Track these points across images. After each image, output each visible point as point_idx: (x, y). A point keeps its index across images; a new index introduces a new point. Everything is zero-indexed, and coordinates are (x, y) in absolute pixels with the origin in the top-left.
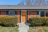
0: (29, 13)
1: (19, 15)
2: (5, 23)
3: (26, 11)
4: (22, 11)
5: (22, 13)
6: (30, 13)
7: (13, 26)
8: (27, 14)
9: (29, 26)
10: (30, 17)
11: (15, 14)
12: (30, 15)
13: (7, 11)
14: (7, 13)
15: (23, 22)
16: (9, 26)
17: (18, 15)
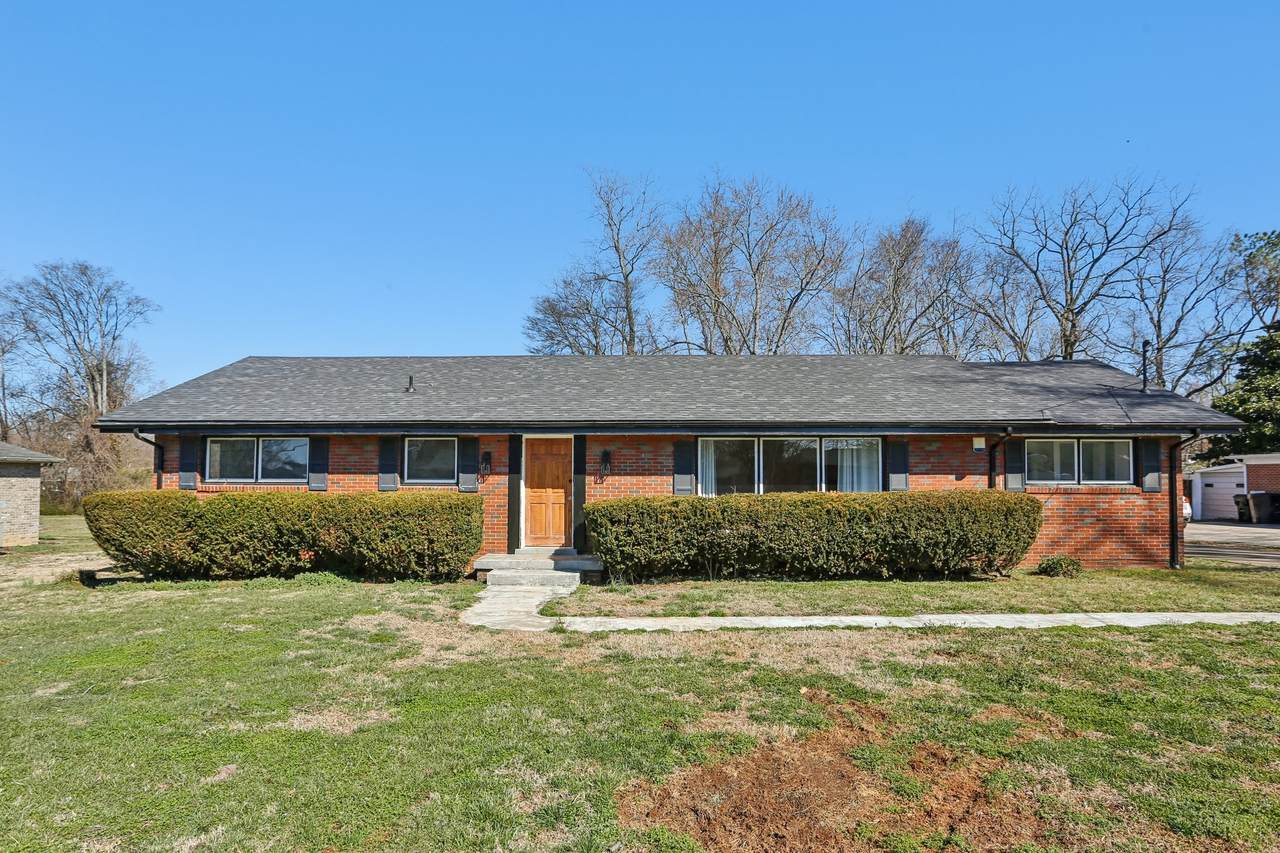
0: (593, 452)
1: (505, 479)
2: (368, 544)
3: (571, 436)
4: (526, 436)
5: (533, 456)
6: (606, 458)
7: (436, 578)
8: (581, 470)
9: (583, 581)
10: (606, 492)
11: (464, 469)
12: (610, 480)
13: (384, 440)
14: (381, 457)
15: (538, 540)
16: (403, 577)
17: (491, 479)
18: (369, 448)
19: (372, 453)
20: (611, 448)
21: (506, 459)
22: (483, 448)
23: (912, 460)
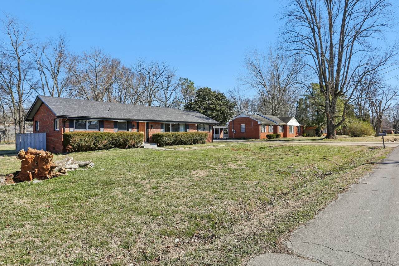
0: (150, 125)
1: (136, 129)
3: (146, 122)
4: (139, 122)
5: (141, 125)
6: (152, 126)
12: (152, 130)
17: (134, 129)
18: (112, 123)
19: (112, 124)
20: (152, 124)
21: (136, 126)
22: (133, 124)
23: (189, 127)
